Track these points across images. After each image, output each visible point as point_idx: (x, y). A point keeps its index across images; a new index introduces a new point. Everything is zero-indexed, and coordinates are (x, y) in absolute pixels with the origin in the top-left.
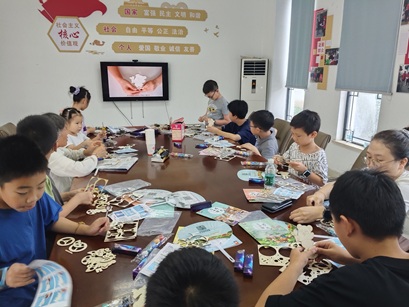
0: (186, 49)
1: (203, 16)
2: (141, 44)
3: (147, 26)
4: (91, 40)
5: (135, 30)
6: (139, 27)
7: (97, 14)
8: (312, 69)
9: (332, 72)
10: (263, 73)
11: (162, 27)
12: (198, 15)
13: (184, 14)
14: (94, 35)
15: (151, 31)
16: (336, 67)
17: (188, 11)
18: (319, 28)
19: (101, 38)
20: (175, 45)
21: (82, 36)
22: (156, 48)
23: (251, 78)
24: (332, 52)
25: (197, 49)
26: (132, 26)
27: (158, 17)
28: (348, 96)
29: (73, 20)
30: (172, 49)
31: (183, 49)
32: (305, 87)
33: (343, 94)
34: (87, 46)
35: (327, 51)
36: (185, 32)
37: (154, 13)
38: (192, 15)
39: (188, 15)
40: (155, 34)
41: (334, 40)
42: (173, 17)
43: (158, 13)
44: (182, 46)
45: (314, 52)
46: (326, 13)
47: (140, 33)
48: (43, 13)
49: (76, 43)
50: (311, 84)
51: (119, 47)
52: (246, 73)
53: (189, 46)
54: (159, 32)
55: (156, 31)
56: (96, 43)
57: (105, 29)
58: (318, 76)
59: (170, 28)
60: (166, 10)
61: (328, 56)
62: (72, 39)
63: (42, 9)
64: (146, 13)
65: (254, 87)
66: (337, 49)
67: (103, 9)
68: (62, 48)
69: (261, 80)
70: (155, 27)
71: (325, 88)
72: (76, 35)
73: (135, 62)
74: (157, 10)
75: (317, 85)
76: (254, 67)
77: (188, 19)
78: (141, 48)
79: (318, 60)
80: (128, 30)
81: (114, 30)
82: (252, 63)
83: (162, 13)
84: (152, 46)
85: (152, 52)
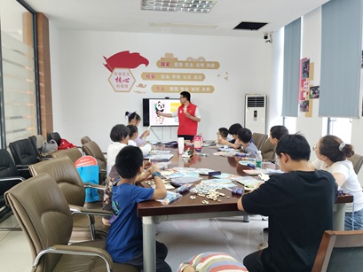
0: (204, 89)
1: (217, 65)
2: (171, 86)
3: (176, 74)
4: (137, 84)
5: (168, 77)
6: (171, 74)
7: (142, 66)
8: (301, 102)
9: (315, 103)
10: (262, 106)
11: (187, 74)
12: (213, 65)
13: (202, 65)
14: (140, 80)
16: (317, 100)
17: (206, 63)
18: (304, 72)
19: (144, 82)
20: (195, 86)
21: (131, 81)
22: (182, 89)
23: (253, 109)
24: (314, 89)
25: (212, 89)
26: (165, 74)
27: (184, 67)
28: (329, 121)
29: (125, 70)
30: (193, 89)
31: (201, 90)
32: (296, 116)
33: (325, 120)
34: (135, 88)
35: (311, 88)
36: (203, 77)
37: (181, 65)
38: (208, 65)
39: (205, 65)
40: (182, 79)
41: (316, 80)
42: (195, 67)
43: (184, 64)
44: (201, 87)
45: (301, 89)
46: (309, 61)
47: (171, 79)
48: (106, 66)
49: (127, 86)
50: (300, 113)
51: (157, 89)
52: (249, 106)
53: (206, 87)
54: (185, 77)
55: (183, 77)
56: (141, 85)
57: (148, 76)
58: (305, 107)
59: (193, 75)
60: (190, 62)
61: (312, 92)
62: (124, 83)
63: (106, 63)
64: (176, 64)
65: (255, 116)
66: (318, 87)
67: (146, 62)
68: (117, 89)
69: (261, 110)
70: (182, 75)
71: (311, 116)
72: (127, 81)
73: (167, 98)
74: (184, 62)
75: (304, 113)
76: (256, 102)
77: (205, 68)
78: (172, 89)
79: (305, 95)
80: (163, 77)
81: (153, 77)
82: (254, 98)
83: (187, 65)
84: (179, 87)
85: (179, 92)
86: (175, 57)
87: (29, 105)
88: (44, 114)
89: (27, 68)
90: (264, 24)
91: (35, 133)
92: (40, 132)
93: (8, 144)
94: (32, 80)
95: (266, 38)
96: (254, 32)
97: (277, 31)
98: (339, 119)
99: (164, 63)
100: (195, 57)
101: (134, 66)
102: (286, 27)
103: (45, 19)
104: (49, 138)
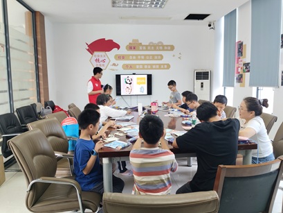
0: (162, 67)
1: (172, 48)
2: (137, 64)
3: (141, 55)
4: (111, 63)
5: (134, 57)
6: (137, 56)
7: (115, 50)
8: (236, 75)
9: (247, 76)
10: (207, 79)
11: (149, 55)
12: (169, 48)
13: (161, 48)
14: (113, 61)
15: (143, 57)
16: (249, 73)
17: (163, 46)
18: (239, 52)
19: (116, 62)
20: (156, 64)
21: (107, 61)
22: (146, 67)
23: (200, 81)
24: (247, 65)
26: (133, 55)
27: (147, 50)
28: (258, 90)
29: (102, 53)
30: (154, 67)
31: (160, 67)
32: (233, 86)
33: (254, 89)
34: (110, 67)
35: (244, 64)
36: (162, 57)
38: (165, 48)
39: (163, 48)
40: (145, 59)
41: (247, 58)
42: (155, 50)
43: (147, 48)
44: (160, 65)
45: (236, 65)
46: (242, 43)
47: (137, 59)
48: (88, 50)
49: (103, 65)
50: (236, 83)
51: (126, 67)
52: (197, 79)
53: (164, 65)
54: (147, 58)
55: (146, 57)
56: (114, 65)
57: (119, 57)
58: (240, 79)
59: (153, 56)
60: (151, 46)
61: (244, 68)
62: (102, 63)
63: (88, 48)
64: (141, 48)
65: (202, 86)
66: (249, 63)
67: (118, 47)
69: (206, 82)
70: (145, 56)
71: (244, 86)
72: (104, 61)
73: (134, 74)
74: (146, 46)
75: (239, 84)
76: (202, 76)
77: (163, 50)
78: (138, 67)
79: (240, 70)
80: (131, 57)
81: (123, 58)
82: (201, 73)
83: (149, 48)
84: (144, 65)
85: (144, 68)
86: (140, 42)
87: (31, 80)
88: (42, 87)
89: (29, 53)
90: (208, 15)
91: (35, 101)
92: (39, 101)
93: (15, 110)
94: (32, 62)
95: (210, 25)
96: (200, 21)
97: (219, 20)
98: (265, 88)
99: (131, 47)
100: (156, 41)
101: (109, 50)
102: (225, 16)
103: (42, 16)
104: (46, 105)
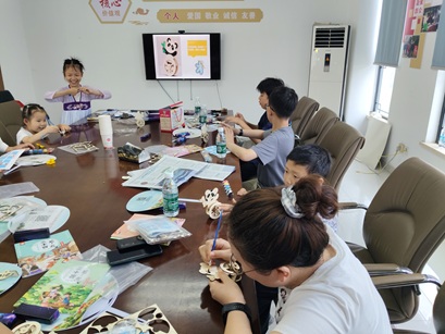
0: (245, 16)
2: (190, 11)
4: (134, 8)
8: (405, 39)
9: (430, 40)
10: (340, 45)
14: (138, 2)
16: (435, 34)
19: (145, 6)
20: (230, 11)
21: (124, 4)
23: (325, 51)
24: (432, 12)
25: (259, 16)
30: (226, 16)
31: (240, 16)
32: (394, 64)
34: (131, 16)
35: (426, 10)
44: (239, 12)
45: (409, 13)
49: (118, 13)
50: (403, 60)
51: (166, 16)
52: (317, 45)
53: (248, 11)
56: (140, 11)
58: (412, 48)
61: (426, 19)
62: (114, 8)
65: (327, 63)
66: (438, 7)
68: (104, 19)
69: (337, 54)
71: (417, 66)
72: (118, 3)
73: (182, 32)
75: (409, 59)
76: (329, 37)
78: (190, 16)
79: (414, 25)
82: (327, 31)
84: (203, 12)
85: (203, 20)
